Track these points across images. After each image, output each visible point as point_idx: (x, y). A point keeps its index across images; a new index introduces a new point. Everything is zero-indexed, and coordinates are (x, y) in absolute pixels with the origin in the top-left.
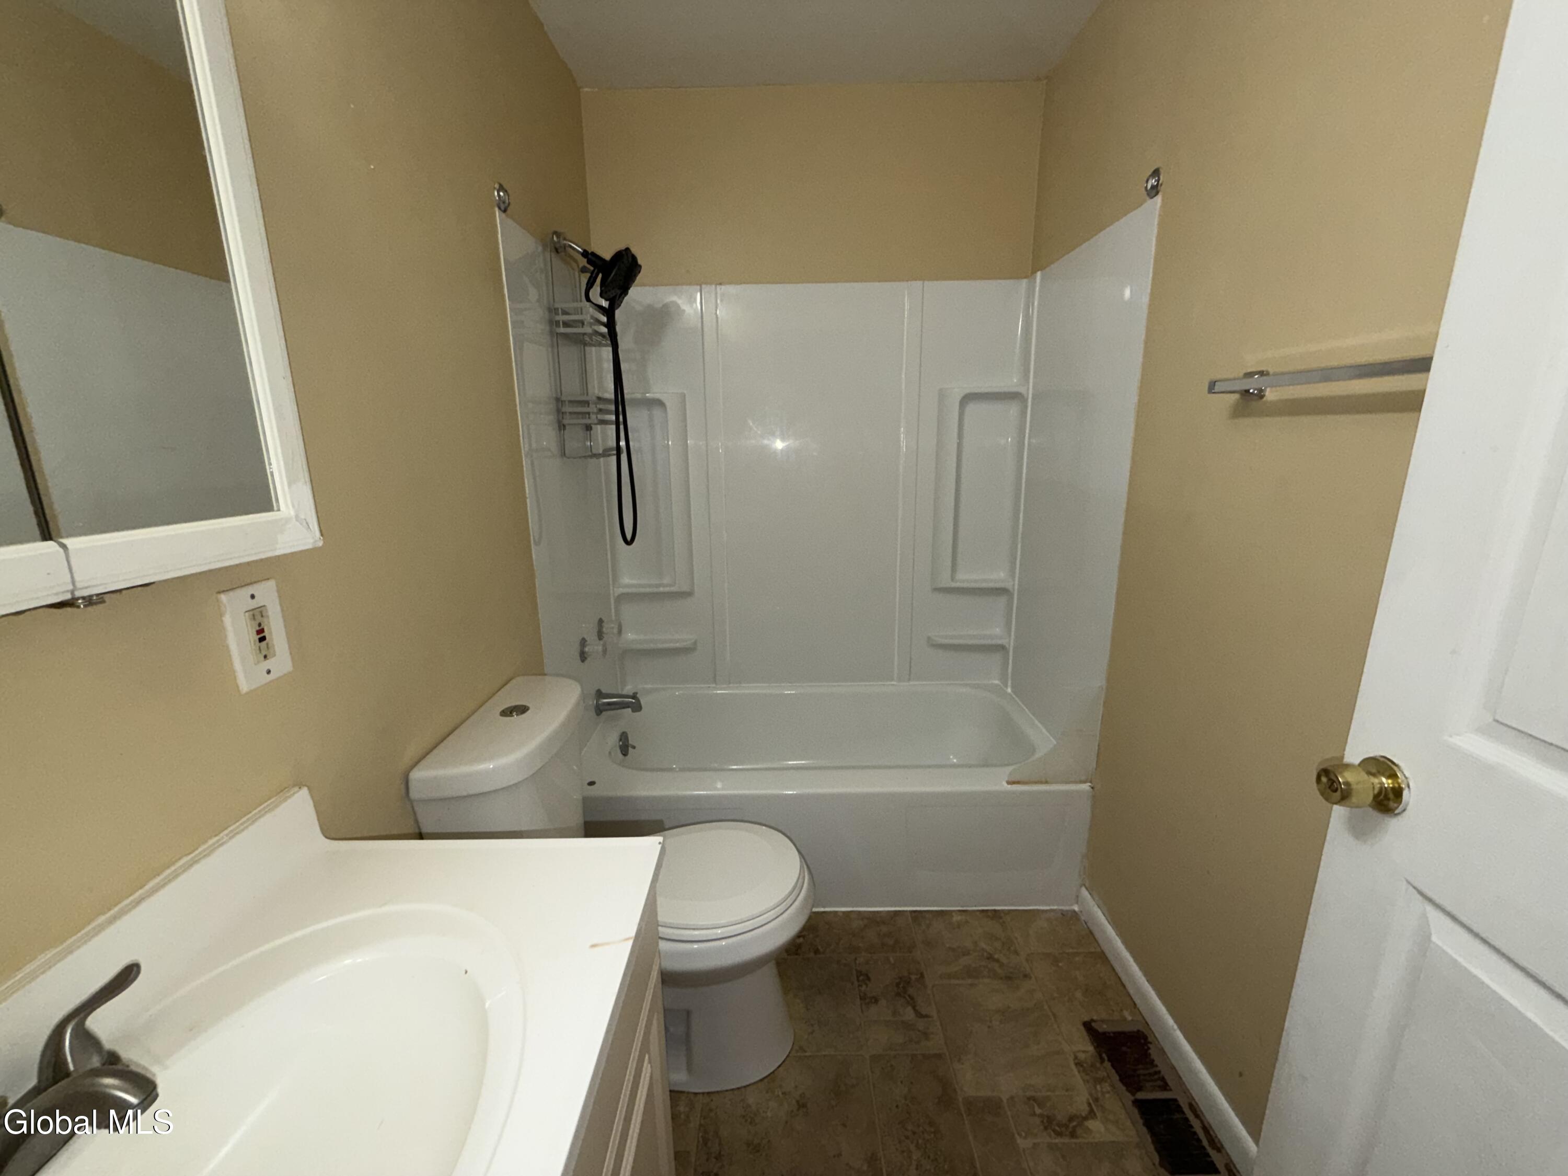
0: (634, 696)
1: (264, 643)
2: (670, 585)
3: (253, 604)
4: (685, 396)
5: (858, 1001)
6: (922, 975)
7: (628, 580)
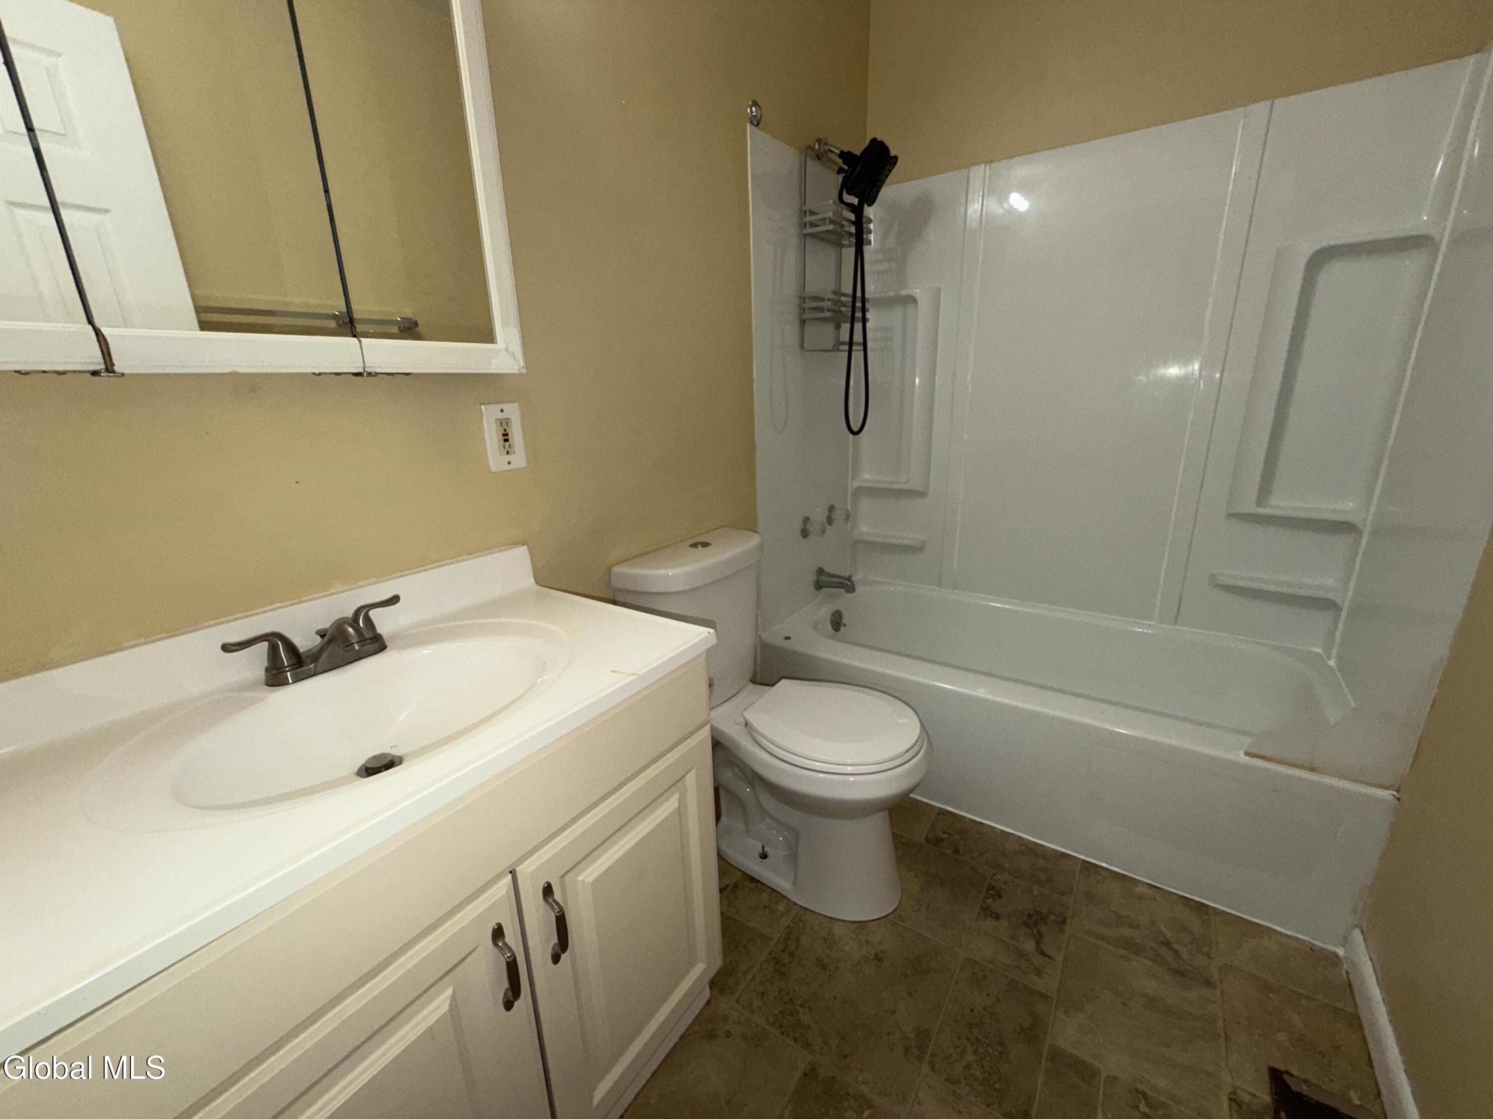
0: (849, 579)
1: (507, 444)
2: (905, 483)
3: (501, 416)
4: (940, 291)
5: (977, 909)
6: (1064, 922)
7: (868, 476)
